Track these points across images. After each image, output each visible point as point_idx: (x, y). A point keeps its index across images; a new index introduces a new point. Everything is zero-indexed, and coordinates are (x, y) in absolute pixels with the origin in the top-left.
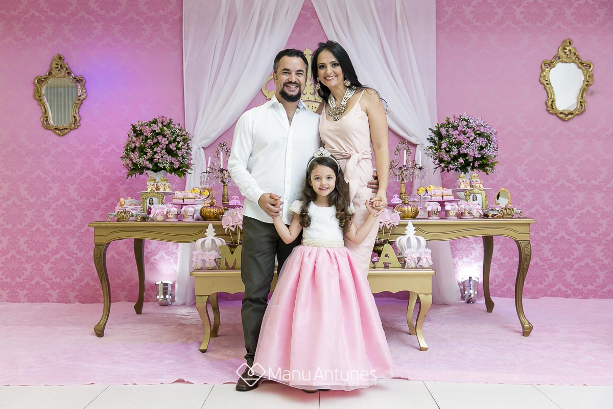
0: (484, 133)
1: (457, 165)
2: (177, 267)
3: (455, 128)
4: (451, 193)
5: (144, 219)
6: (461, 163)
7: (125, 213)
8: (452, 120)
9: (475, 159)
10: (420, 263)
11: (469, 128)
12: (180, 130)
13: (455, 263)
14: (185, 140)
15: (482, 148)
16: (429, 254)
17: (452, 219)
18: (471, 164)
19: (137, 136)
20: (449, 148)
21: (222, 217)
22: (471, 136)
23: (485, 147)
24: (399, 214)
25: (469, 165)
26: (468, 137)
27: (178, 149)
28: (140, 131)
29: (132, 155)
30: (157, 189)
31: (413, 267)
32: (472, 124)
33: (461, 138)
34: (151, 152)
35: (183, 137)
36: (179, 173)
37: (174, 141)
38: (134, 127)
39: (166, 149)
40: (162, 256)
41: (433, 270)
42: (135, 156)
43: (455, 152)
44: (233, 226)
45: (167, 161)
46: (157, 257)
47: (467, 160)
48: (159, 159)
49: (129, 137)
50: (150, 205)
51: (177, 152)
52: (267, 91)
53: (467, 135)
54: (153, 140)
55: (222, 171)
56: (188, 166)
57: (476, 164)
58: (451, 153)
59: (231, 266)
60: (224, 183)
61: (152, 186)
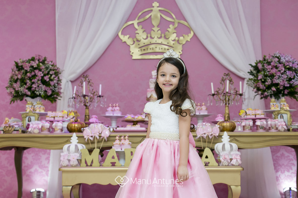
0: (292, 67)
1: (271, 92)
2: (48, 179)
3: (269, 63)
4: (262, 113)
5: (23, 132)
6: (274, 91)
7: (10, 127)
8: (267, 58)
9: (285, 88)
10: (232, 163)
11: (280, 63)
12: (52, 65)
13: (278, 176)
14: (57, 73)
15: (290, 79)
16: (239, 156)
17: (261, 132)
18: (282, 92)
19: (19, 70)
20: (264, 79)
21: (84, 130)
22: (282, 70)
23: (293, 79)
24: (219, 128)
25: (280, 93)
26: (280, 71)
27: (51, 80)
28: (22, 66)
29: (15, 85)
30: (34, 110)
31: (227, 165)
32: (283, 60)
33: (274, 71)
34: (30, 82)
35: (55, 71)
36: (51, 99)
37: (48, 74)
38: (17, 64)
39: (41, 80)
40: (36, 169)
41: (241, 167)
42: (17, 86)
43: (269, 82)
44: (92, 137)
45: (42, 89)
46: (32, 170)
47: (279, 88)
48: (36, 88)
49: (13, 71)
50: (28, 123)
51: (49, 83)
52: (123, 36)
53: (279, 69)
54: (31, 73)
55: (84, 96)
56: (58, 94)
57: (286, 92)
58: (266, 83)
59: (89, 164)
60: (86, 106)
61: (30, 108)
